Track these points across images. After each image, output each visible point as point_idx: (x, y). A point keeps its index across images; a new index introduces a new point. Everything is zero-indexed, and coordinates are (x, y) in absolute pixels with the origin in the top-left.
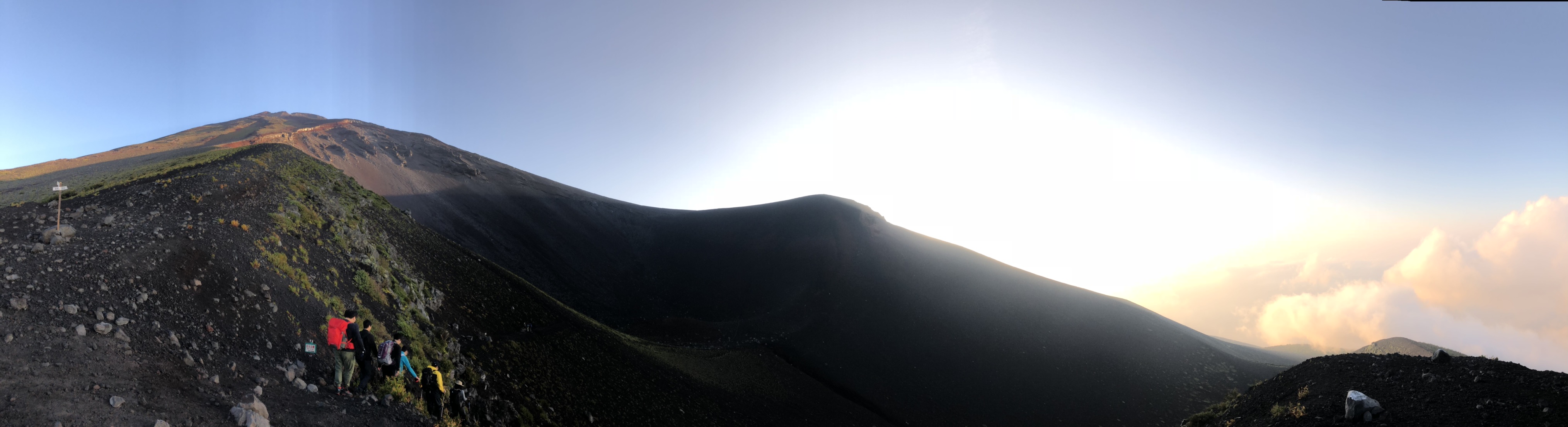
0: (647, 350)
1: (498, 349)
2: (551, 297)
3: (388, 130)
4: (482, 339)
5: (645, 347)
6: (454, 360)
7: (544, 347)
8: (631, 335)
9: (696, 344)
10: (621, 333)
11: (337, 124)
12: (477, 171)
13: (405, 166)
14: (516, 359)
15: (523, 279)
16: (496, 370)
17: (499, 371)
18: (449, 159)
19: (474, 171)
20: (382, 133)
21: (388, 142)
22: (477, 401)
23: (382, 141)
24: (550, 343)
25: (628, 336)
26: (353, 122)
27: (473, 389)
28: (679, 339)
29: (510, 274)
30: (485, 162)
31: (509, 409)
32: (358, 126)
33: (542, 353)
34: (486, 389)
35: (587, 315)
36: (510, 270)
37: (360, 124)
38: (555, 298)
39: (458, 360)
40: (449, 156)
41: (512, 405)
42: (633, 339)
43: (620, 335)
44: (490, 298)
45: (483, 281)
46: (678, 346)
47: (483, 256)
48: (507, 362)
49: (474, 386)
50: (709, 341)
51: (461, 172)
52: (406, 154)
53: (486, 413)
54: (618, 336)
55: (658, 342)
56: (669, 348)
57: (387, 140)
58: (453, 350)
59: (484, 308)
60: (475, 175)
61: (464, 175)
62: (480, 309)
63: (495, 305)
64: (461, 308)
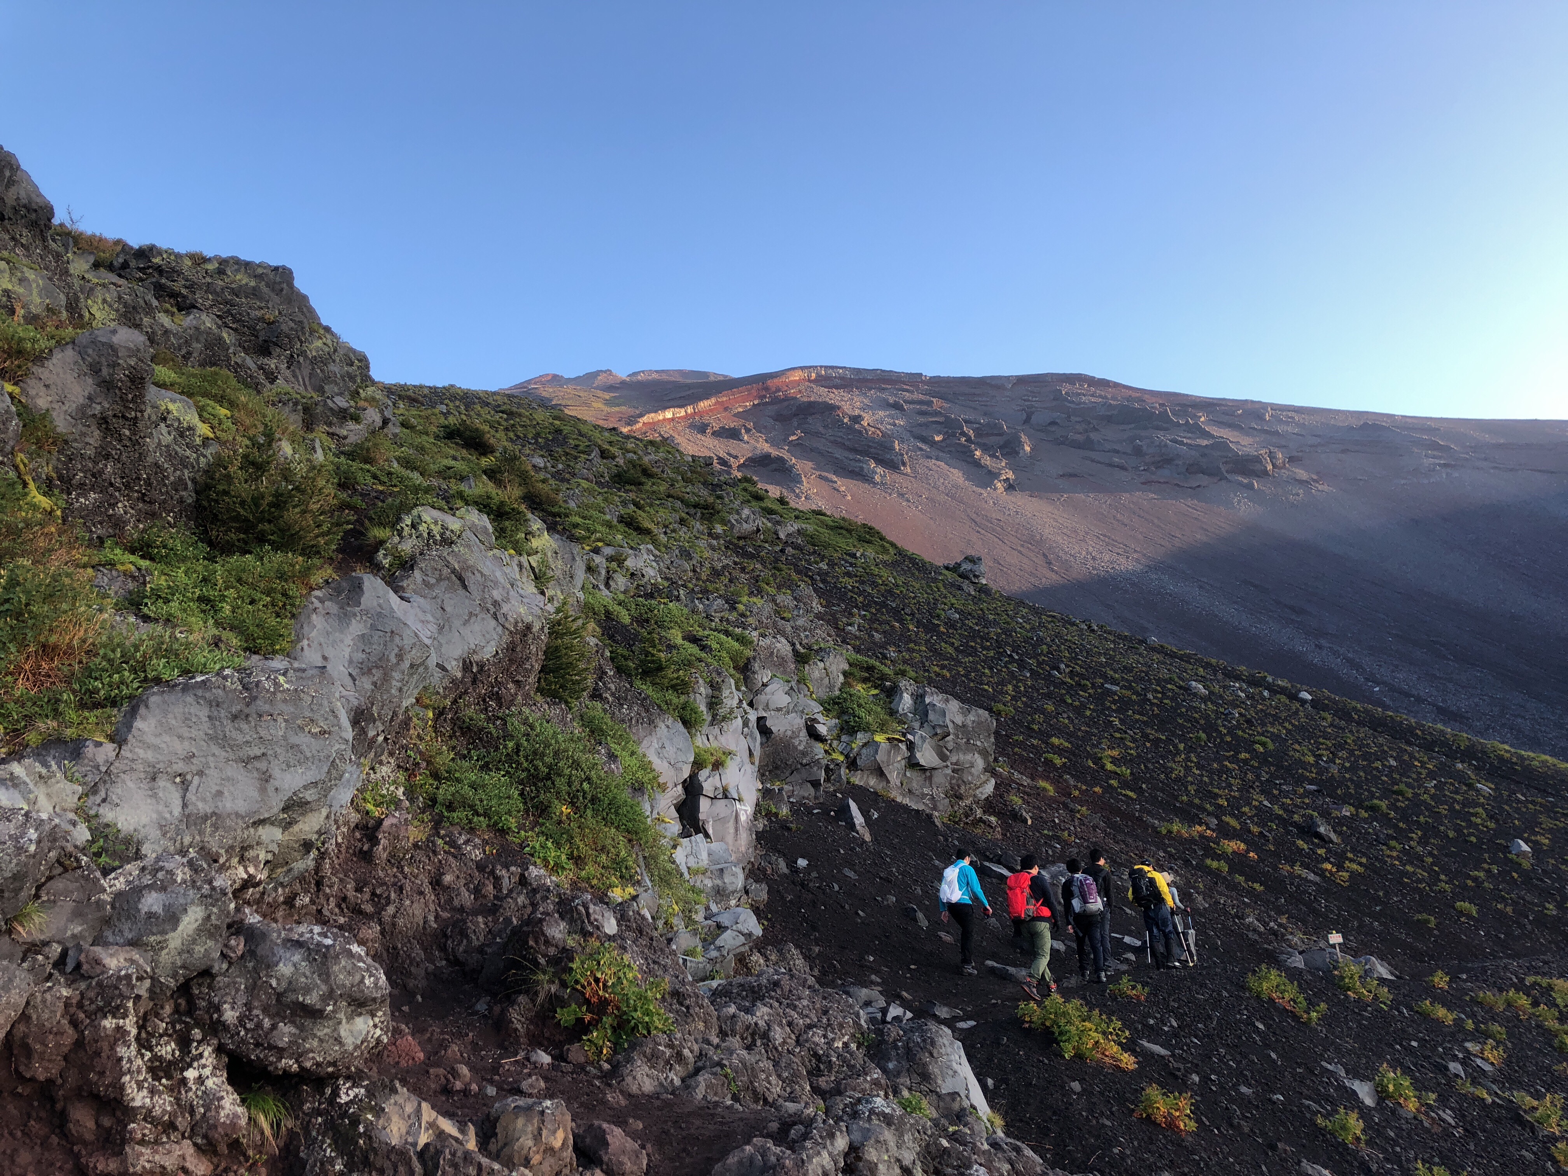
3: (937, 381)
11: (767, 389)
12: (1272, 456)
13: (1010, 487)
18: (1163, 437)
19: (1257, 459)
20: (916, 396)
21: (941, 419)
23: (922, 419)
26: (819, 375)
30: (1287, 423)
32: (837, 387)
37: (842, 378)
40: (1158, 428)
44: (1373, 809)
45: (1324, 754)
51: (1213, 473)
52: (1010, 449)
57: (937, 413)
59: (1331, 842)
60: (1265, 473)
61: (1223, 482)
62: (1305, 846)
63: (1402, 836)
64: (1170, 832)
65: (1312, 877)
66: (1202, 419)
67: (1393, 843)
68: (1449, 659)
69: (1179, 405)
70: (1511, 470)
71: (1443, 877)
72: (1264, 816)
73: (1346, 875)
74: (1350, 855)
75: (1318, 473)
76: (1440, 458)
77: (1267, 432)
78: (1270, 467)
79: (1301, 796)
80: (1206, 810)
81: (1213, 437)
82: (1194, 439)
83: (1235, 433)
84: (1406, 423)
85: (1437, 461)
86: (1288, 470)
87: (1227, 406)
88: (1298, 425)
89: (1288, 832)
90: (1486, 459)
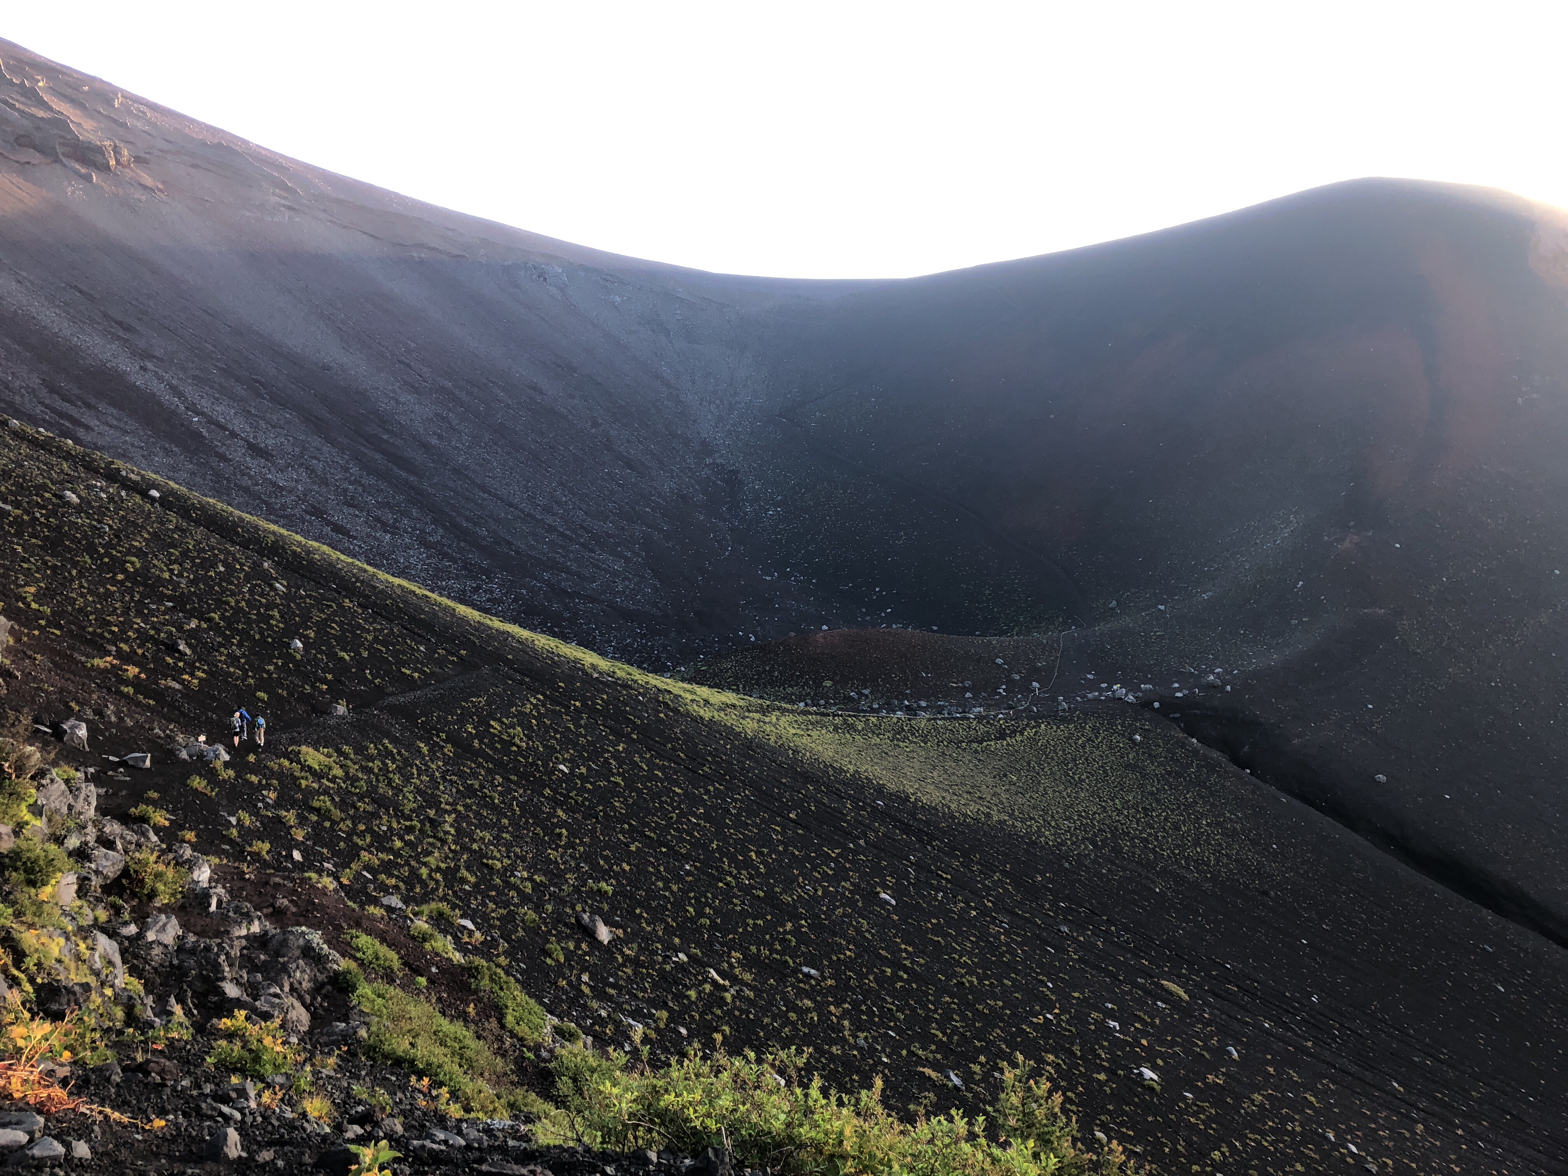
0: (768, 728)
1: (254, 779)
2: (434, 596)
4: (191, 756)
5: (759, 721)
6: (73, 842)
7: (425, 750)
8: (710, 687)
9: (923, 704)
10: (681, 684)
12: (117, 151)
14: (323, 802)
15: (325, 548)
16: (251, 845)
17: (263, 847)
19: (100, 150)
22: (181, 949)
24: (444, 736)
25: (704, 692)
27: (163, 916)
28: (866, 692)
29: (274, 533)
30: (137, 117)
31: (308, 952)
33: (419, 769)
34: (213, 908)
35: (565, 638)
36: (275, 522)
38: (449, 597)
39: (91, 839)
41: (316, 938)
42: (718, 697)
43: (676, 691)
44: (210, 620)
45: (175, 567)
46: (865, 711)
47: (169, 478)
48: (290, 817)
49: (165, 909)
50: (968, 695)
51: (45, 150)
53: (224, 979)
54: (670, 692)
55: (802, 704)
56: (837, 720)
58: (65, 810)
59: (186, 655)
60: (108, 168)
61: (57, 166)
62: (171, 661)
63: (227, 643)
64: (93, 665)
65: (177, 686)
66: (41, 84)
67: (222, 649)
68: (264, 398)
69: (14, 58)
70: (345, 227)
71: (250, 674)
72: (143, 637)
73: (196, 681)
74: (197, 664)
75: (164, 183)
76: (285, 198)
77: (115, 121)
78: (112, 162)
79: (164, 613)
80: (105, 637)
81: (51, 109)
82: (29, 106)
83: (78, 112)
84: (260, 153)
85: (283, 202)
86: (132, 170)
87: (69, 76)
88: (149, 122)
89: (159, 650)
90: (325, 211)
